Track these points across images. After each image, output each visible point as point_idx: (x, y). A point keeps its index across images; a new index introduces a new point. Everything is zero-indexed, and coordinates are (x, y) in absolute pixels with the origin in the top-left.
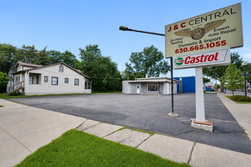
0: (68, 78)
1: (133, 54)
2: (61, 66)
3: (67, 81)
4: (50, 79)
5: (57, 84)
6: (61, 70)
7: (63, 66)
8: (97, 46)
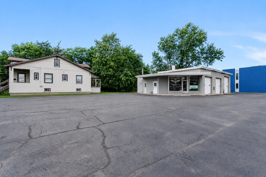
0: (67, 75)
1: (162, 39)
2: (57, 59)
3: (65, 78)
4: (41, 76)
5: (52, 82)
6: (57, 65)
7: (59, 60)
8: (114, 36)
